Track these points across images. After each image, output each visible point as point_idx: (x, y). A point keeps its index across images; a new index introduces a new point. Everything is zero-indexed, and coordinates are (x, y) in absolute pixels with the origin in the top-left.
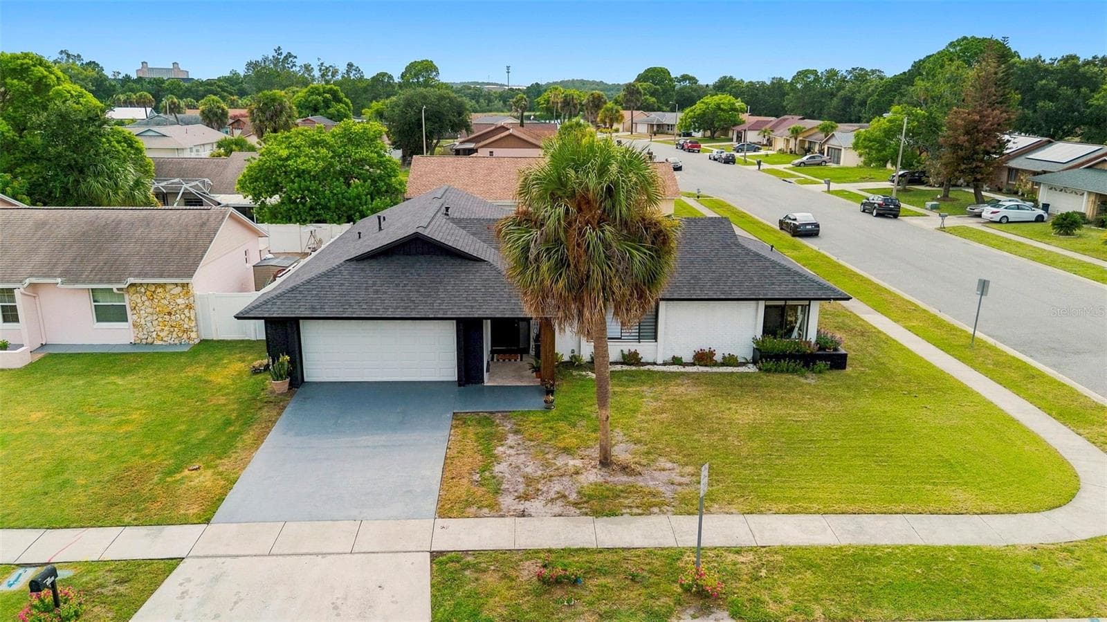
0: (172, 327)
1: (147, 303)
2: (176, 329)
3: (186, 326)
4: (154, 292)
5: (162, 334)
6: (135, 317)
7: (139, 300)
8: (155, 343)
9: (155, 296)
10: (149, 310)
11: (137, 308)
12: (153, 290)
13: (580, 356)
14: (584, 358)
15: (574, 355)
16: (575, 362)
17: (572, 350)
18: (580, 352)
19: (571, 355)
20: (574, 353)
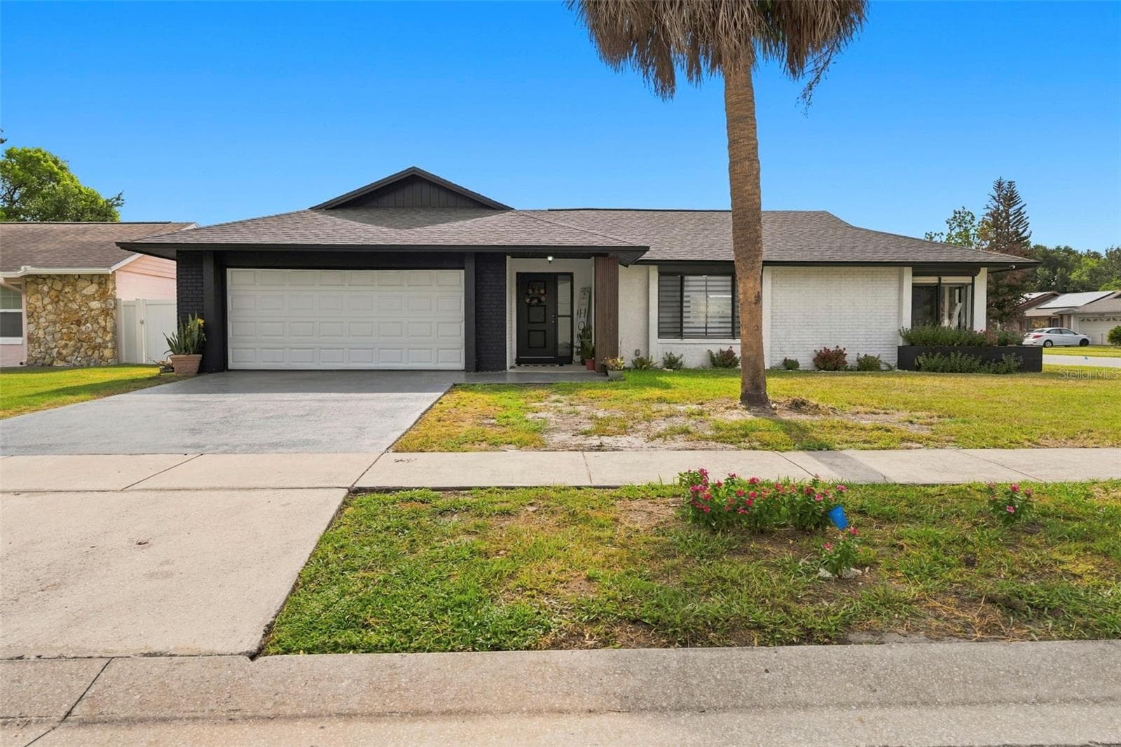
0: (80, 341)
1: (49, 307)
2: (84, 344)
3: (99, 340)
4: (60, 291)
5: (64, 352)
6: (32, 327)
7: (39, 304)
8: (55, 364)
9: (61, 298)
10: (51, 317)
11: (35, 314)
12: (60, 289)
13: (648, 358)
14: (654, 361)
15: (639, 357)
16: (641, 367)
17: (636, 351)
18: (648, 352)
19: (635, 358)
20: (639, 355)
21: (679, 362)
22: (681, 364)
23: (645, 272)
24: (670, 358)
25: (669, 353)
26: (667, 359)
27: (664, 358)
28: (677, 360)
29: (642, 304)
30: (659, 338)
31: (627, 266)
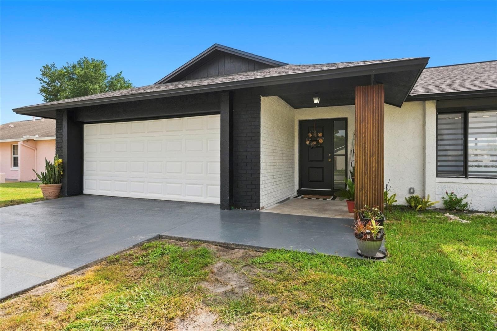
13: (424, 197)
14: (432, 200)
15: (414, 195)
16: (416, 207)
17: (410, 189)
18: (424, 190)
19: (408, 196)
20: (413, 193)
21: (463, 202)
22: (466, 205)
23: (421, 112)
24: (451, 199)
25: (449, 193)
26: (448, 199)
27: (443, 198)
28: (458, 201)
29: (418, 142)
30: (437, 177)
31: (400, 106)
